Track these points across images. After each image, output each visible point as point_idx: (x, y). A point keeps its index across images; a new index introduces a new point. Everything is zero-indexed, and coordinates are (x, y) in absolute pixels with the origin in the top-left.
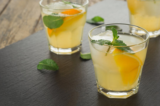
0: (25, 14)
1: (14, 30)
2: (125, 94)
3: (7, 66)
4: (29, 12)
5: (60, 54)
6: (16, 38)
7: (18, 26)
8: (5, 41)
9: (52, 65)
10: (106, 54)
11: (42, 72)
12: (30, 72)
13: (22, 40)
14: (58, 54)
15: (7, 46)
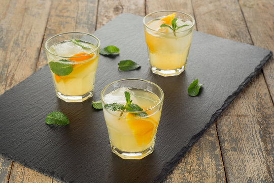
0: (22, 37)
1: (12, 64)
2: (140, 154)
3: (11, 120)
4: (28, 35)
5: (69, 102)
6: (15, 77)
7: (17, 58)
8: (3, 83)
9: (62, 119)
10: (119, 119)
11: (52, 128)
12: (38, 127)
13: (23, 82)
14: (67, 101)
15: (7, 91)
